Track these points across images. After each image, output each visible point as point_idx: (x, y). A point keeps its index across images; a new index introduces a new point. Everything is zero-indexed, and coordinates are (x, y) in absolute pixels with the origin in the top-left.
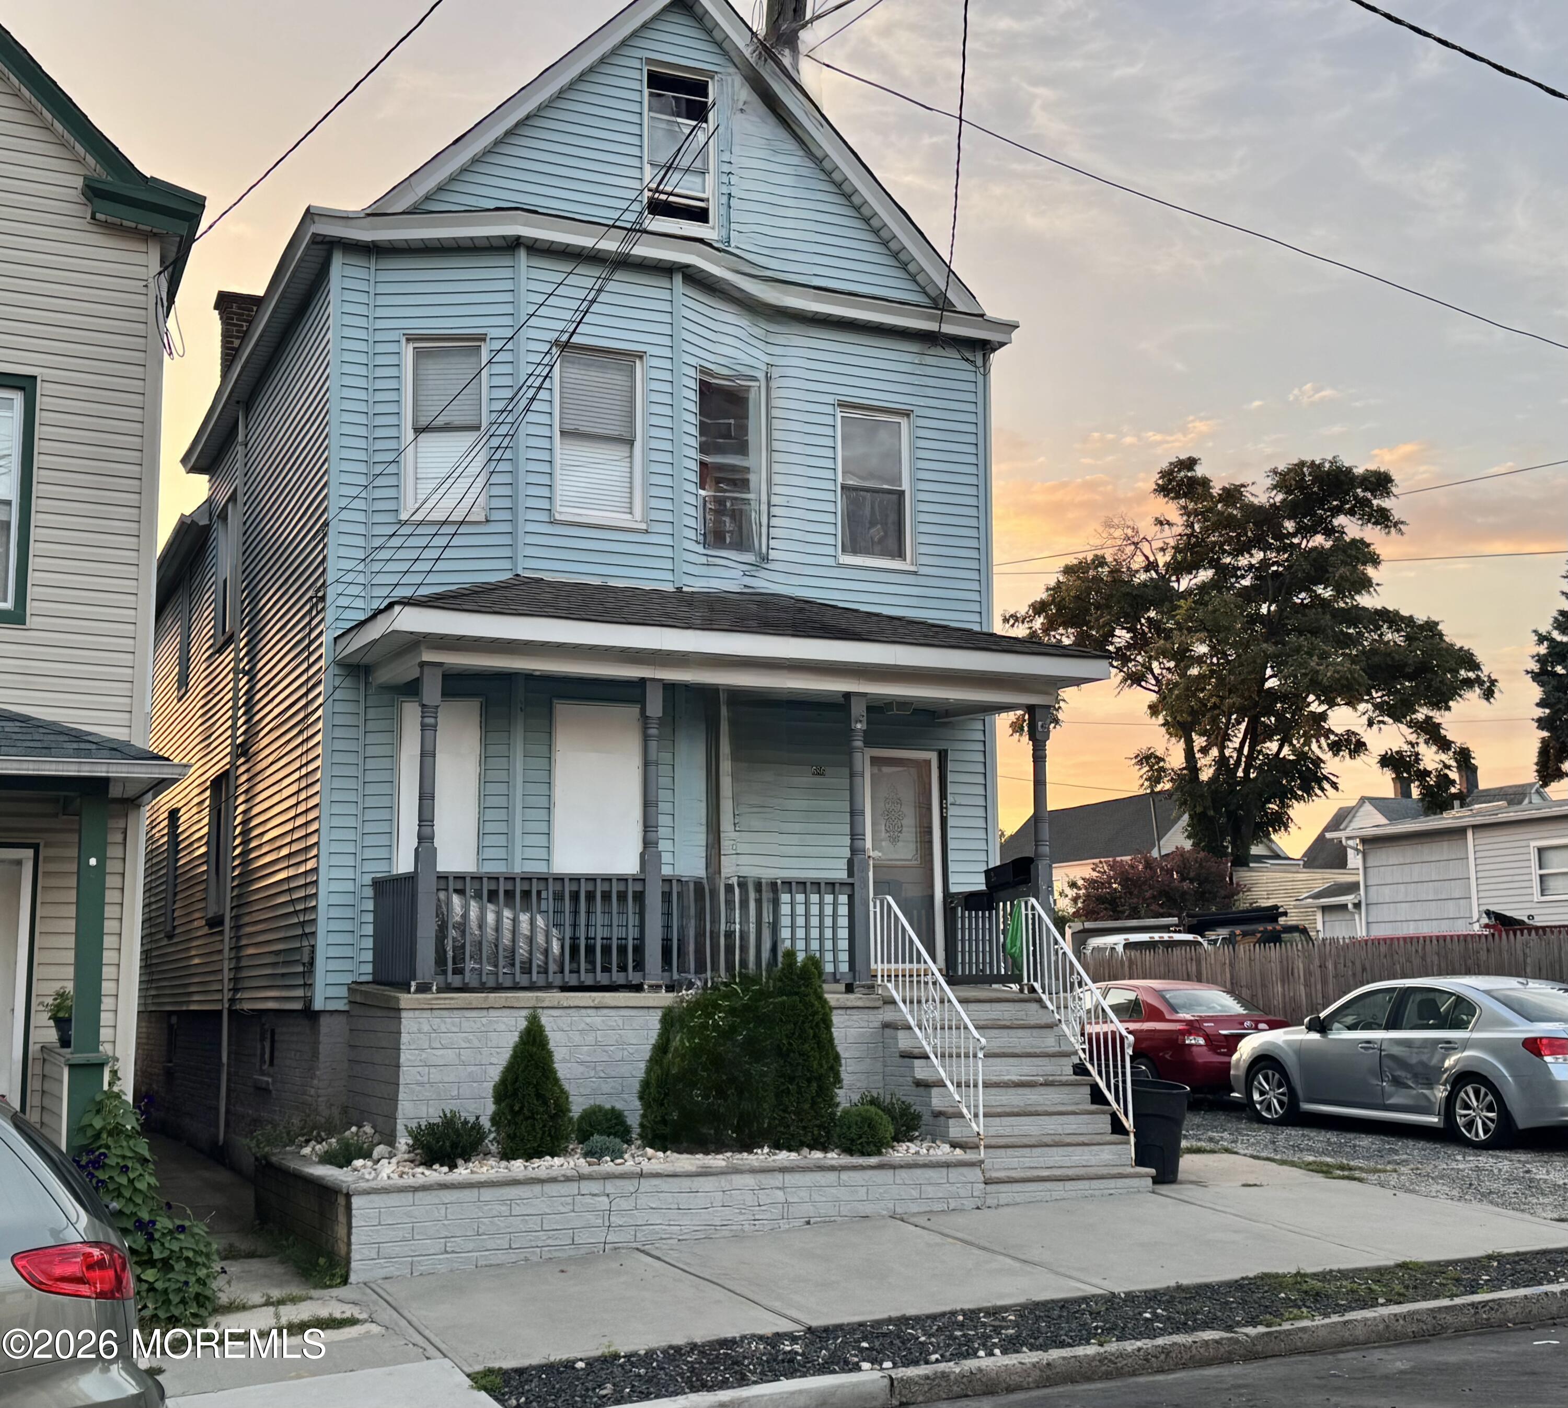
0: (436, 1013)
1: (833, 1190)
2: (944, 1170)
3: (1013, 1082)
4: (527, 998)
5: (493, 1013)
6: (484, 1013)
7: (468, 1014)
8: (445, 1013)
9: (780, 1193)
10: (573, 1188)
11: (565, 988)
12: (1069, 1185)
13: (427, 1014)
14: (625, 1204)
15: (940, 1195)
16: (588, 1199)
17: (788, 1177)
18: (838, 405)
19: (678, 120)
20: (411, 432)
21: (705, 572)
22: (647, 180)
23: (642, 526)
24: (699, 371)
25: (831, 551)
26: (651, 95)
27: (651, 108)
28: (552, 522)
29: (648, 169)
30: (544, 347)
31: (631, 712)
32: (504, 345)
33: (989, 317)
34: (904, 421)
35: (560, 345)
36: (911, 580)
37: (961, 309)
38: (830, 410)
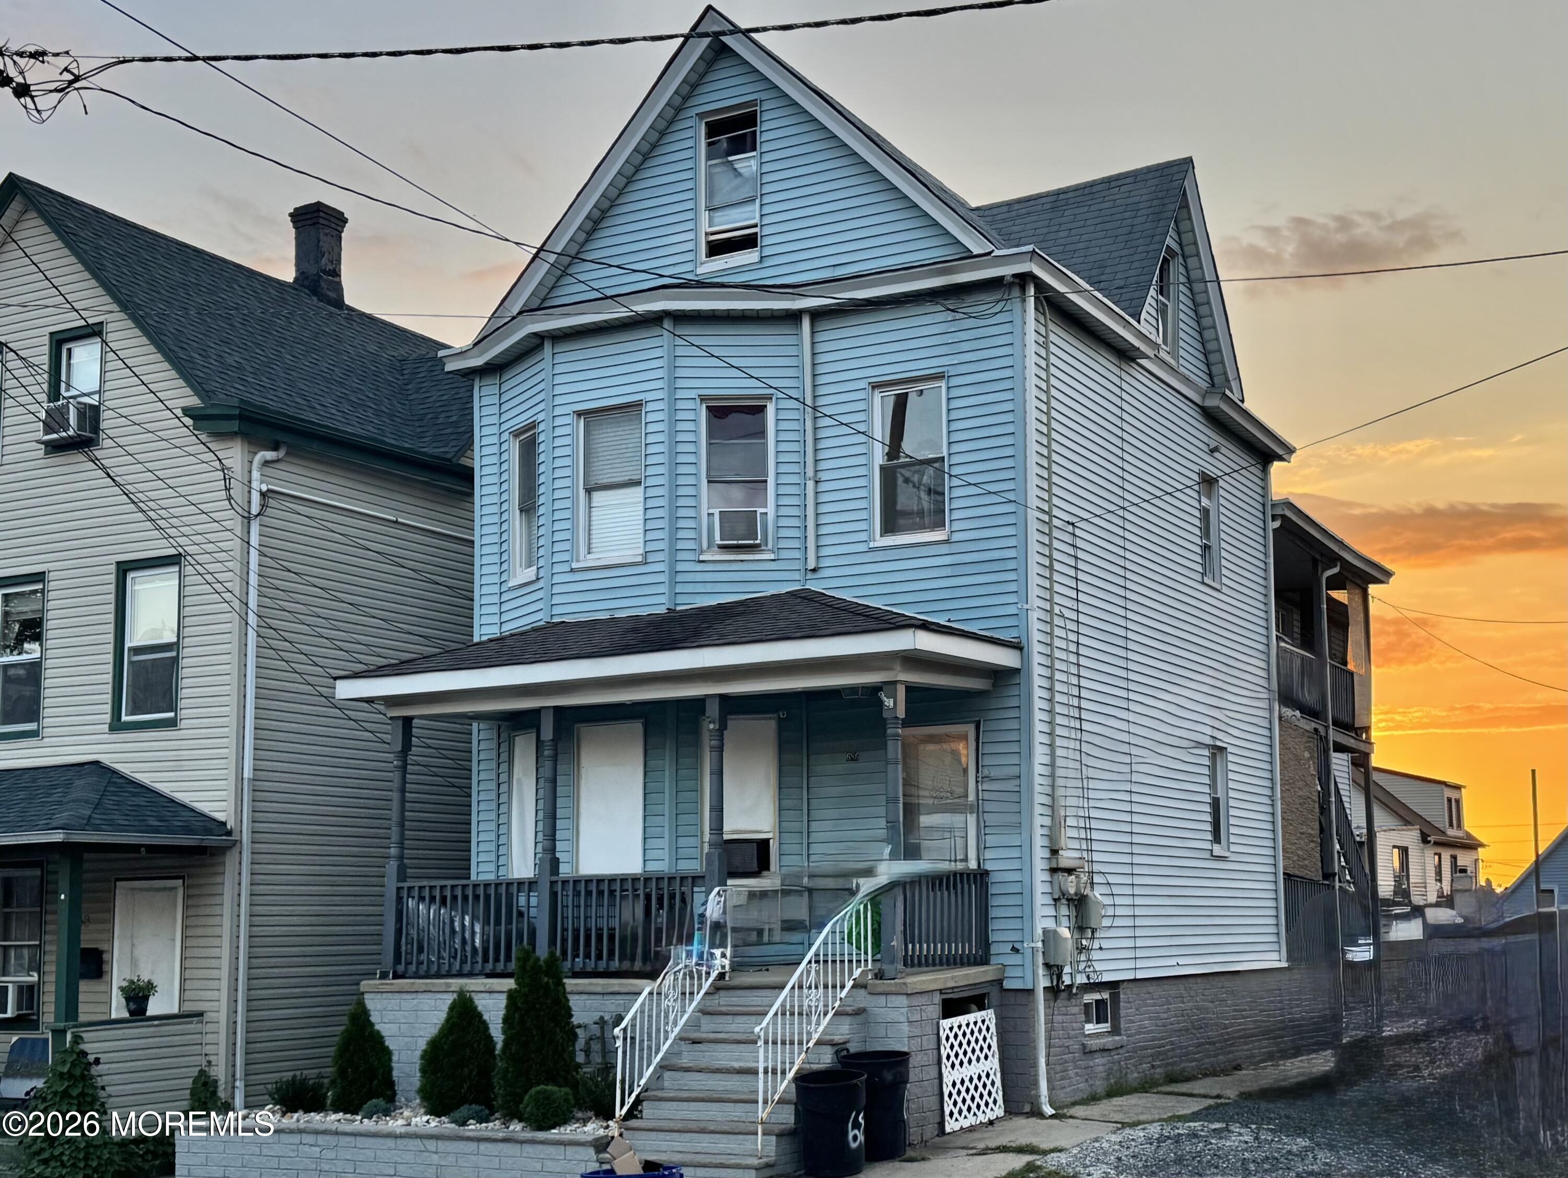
0: (385, 995)
1: (474, 1158)
2: (562, 1148)
3: (734, 1069)
4: (456, 983)
5: (420, 996)
6: (414, 996)
7: (405, 996)
8: (390, 996)
9: (435, 1157)
10: (296, 1139)
11: (489, 976)
13: (379, 995)
14: (330, 1155)
15: (558, 1170)
16: (307, 1148)
17: (440, 1143)
18: (873, 388)
19: (730, 158)
20: (518, 512)
21: (709, 588)
22: (705, 227)
23: (639, 559)
24: (702, 400)
25: (863, 536)
26: (710, 144)
27: (709, 157)
28: (572, 570)
29: (705, 216)
30: (567, 420)
31: (637, 727)
32: (542, 427)
33: (997, 253)
34: (943, 384)
35: (579, 414)
36: (945, 549)
37: (976, 252)
38: (861, 395)
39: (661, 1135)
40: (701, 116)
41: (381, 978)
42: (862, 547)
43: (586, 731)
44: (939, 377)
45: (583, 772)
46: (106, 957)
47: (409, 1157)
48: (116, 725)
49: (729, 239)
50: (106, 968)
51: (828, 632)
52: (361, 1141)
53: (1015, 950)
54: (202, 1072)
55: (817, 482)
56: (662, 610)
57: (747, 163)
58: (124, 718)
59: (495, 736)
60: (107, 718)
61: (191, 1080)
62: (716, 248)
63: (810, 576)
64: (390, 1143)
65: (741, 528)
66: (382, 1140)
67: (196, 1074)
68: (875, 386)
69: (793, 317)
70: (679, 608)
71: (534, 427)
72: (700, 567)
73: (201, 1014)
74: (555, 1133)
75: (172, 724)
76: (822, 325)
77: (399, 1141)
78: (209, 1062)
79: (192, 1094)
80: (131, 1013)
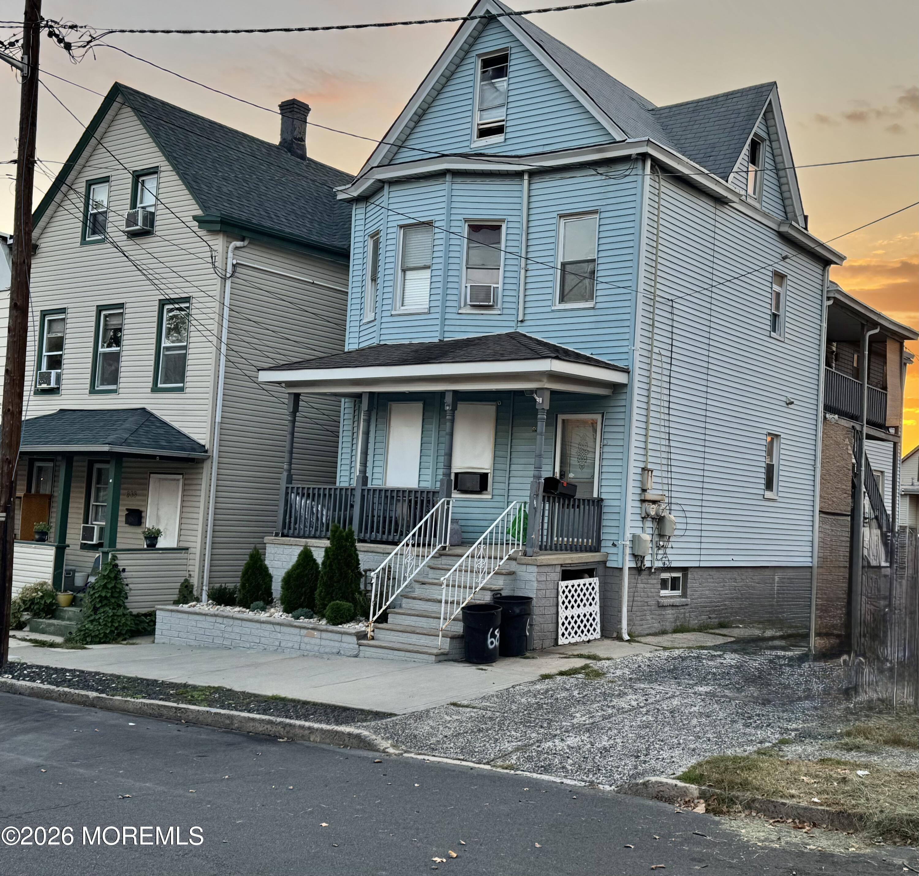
0: (276, 545)
2: (342, 636)
5: (294, 547)
6: (290, 547)
7: (286, 547)
8: (278, 546)
9: (279, 635)
10: (213, 619)
12: (396, 652)
13: (273, 545)
14: (230, 629)
15: (337, 647)
16: (218, 625)
17: (284, 628)
18: (560, 217)
19: (493, 81)
20: (370, 281)
21: (463, 329)
22: (477, 121)
23: (426, 311)
24: (465, 221)
25: (549, 303)
26: (484, 72)
27: (482, 80)
28: (391, 315)
29: (477, 114)
30: (394, 230)
31: (419, 406)
32: (381, 234)
33: (629, 141)
34: (597, 216)
35: (401, 227)
36: (592, 312)
37: (618, 140)
38: (554, 221)
39: (393, 633)
40: (479, 56)
41: (275, 536)
42: (548, 309)
43: (395, 406)
44: (595, 212)
45: (392, 429)
46: (143, 514)
47: (267, 634)
48: (155, 389)
49: (490, 128)
50: (143, 520)
51: (510, 358)
52: (245, 624)
53: (614, 545)
54: (186, 580)
55: (526, 271)
56: (436, 340)
57: (502, 83)
58: (160, 385)
59: (353, 406)
60: (150, 385)
61: (180, 584)
62: (484, 133)
63: (519, 324)
64: (258, 625)
65: (482, 296)
66: (254, 624)
67: (182, 581)
68: (561, 216)
69: (519, 175)
70: (445, 340)
71: (378, 234)
72: (459, 317)
73: (187, 549)
74: (339, 628)
75: (181, 390)
76: (536, 180)
77: (262, 625)
78: (190, 575)
79: (180, 592)
80: (148, 546)
